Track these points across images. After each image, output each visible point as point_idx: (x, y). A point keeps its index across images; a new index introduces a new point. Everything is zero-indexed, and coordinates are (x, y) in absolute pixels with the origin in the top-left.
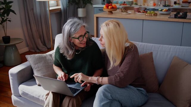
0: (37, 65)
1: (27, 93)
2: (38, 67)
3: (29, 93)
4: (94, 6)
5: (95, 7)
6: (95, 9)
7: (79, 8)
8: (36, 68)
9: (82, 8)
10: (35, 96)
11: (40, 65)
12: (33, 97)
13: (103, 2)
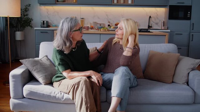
0: (35, 67)
1: (36, 91)
2: (37, 69)
3: (38, 92)
4: (35, 28)
5: (36, 30)
6: (36, 31)
7: (17, 31)
8: (35, 70)
9: (19, 31)
10: (45, 93)
11: (38, 66)
12: (44, 94)
13: (43, 25)
